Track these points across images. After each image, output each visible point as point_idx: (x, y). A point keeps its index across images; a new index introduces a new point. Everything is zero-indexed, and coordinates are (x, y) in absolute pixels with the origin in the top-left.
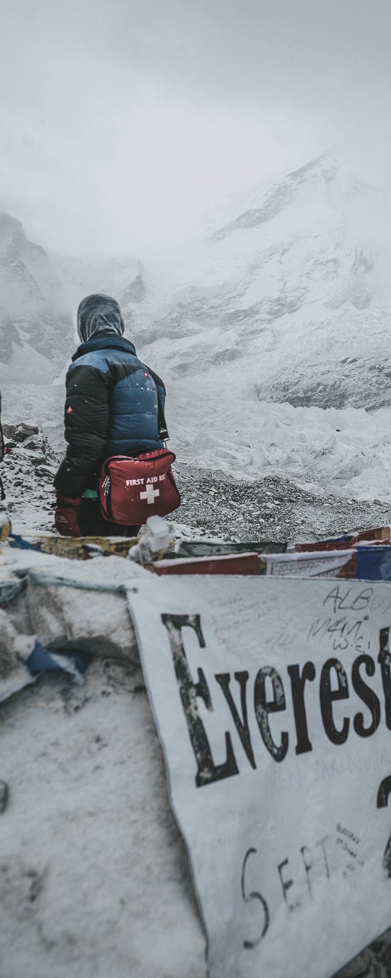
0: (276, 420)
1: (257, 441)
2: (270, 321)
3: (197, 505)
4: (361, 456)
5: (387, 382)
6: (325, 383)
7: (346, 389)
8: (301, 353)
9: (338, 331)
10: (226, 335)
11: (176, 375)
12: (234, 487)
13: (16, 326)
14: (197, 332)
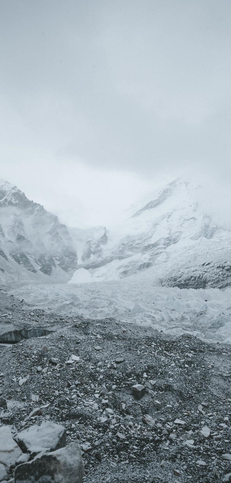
0: (173, 297)
1: (164, 308)
2: (164, 248)
3: (146, 355)
4: (222, 315)
5: (227, 274)
6: (195, 276)
7: (206, 279)
8: (181, 262)
9: (199, 250)
10: (144, 256)
11: (122, 276)
12: (165, 342)
13: (54, 258)
14: (131, 256)
